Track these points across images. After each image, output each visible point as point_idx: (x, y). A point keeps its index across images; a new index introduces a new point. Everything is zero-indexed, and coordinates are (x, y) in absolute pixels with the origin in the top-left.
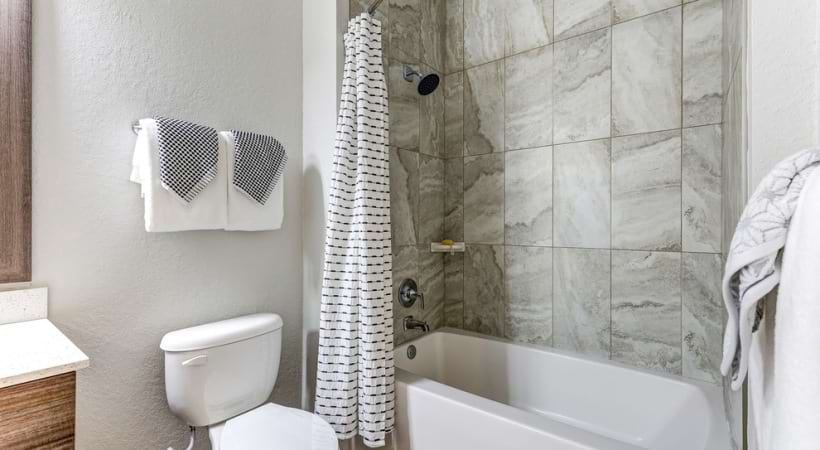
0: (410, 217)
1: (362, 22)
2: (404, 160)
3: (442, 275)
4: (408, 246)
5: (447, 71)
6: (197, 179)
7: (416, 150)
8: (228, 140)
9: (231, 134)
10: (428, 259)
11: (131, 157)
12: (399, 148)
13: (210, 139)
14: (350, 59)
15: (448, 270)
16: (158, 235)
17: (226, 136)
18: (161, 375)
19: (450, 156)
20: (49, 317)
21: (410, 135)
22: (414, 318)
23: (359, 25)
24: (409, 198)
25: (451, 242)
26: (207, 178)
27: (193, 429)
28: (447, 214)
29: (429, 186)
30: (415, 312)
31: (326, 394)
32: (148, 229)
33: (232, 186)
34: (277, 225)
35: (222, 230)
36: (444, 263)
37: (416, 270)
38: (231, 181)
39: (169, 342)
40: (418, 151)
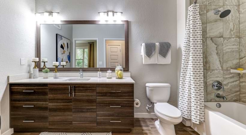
0: (218, 60)
1: (192, 7)
2: (214, 41)
3: (238, 82)
4: (217, 70)
5: (241, 3)
6: (151, 54)
7: (222, 37)
8: (157, 45)
9: (158, 43)
10: (229, 75)
11: (141, 51)
12: (211, 38)
13: (154, 45)
14: (188, 18)
15: (242, 80)
16: (145, 64)
17: (157, 44)
18: (146, 91)
19: (242, 36)
20: (131, 77)
21: (218, 32)
22: (220, 94)
23: (191, 8)
24: (217, 54)
25: (242, 69)
26: (153, 53)
27: (152, 103)
28: (240, 59)
29: (229, 49)
30: (221, 92)
31: (181, 105)
32: (143, 63)
33: (158, 54)
34: (170, 63)
35: (157, 64)
36: (240, 77)
37: (222, 78)
38: (158, 53)
39: (147, 85)
40: (223, 37)
